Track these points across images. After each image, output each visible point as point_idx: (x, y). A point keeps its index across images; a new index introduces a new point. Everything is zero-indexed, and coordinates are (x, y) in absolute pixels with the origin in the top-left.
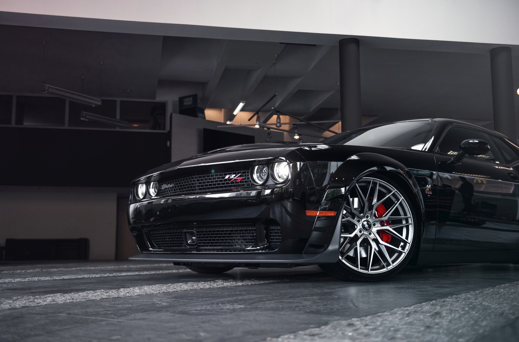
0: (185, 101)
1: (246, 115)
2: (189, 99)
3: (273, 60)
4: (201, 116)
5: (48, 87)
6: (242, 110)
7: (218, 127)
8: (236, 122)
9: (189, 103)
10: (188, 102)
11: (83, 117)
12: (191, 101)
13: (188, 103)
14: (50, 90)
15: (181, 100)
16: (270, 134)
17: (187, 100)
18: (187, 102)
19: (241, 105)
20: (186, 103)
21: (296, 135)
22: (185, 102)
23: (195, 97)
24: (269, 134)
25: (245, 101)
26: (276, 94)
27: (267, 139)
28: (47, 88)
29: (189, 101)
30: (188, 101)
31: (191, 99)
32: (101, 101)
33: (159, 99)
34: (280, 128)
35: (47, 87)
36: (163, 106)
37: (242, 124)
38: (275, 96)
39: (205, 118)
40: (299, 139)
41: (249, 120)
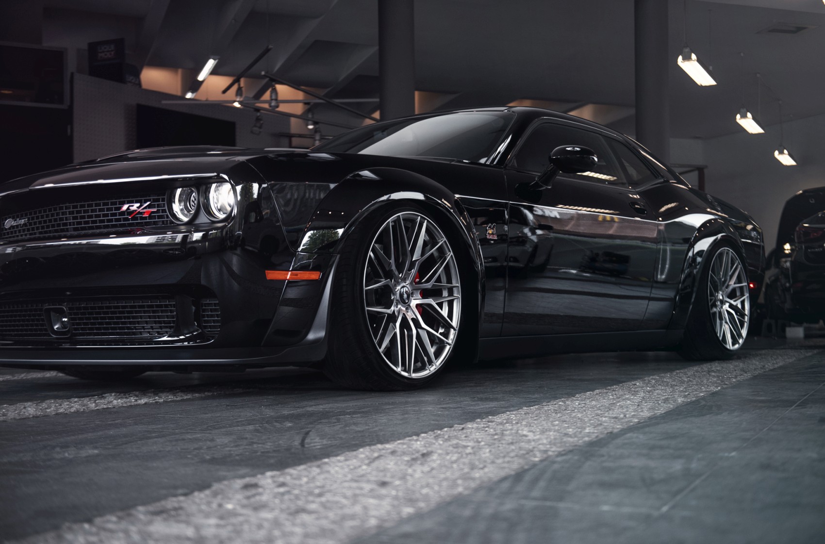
0: (99, 51)
1: (222, 82)
2: (108, 48)
6: (214, 72)
7: (164, 102)
8: (202, 95)
10: (107, 53)
12: (112, 51)
13: (106, 55)
15: (93, 48)
16: (260, 120)
17: (105, 48)
18: (103, 52)
19: (211, 64)
20: (103, 55)
21: (310, 122)
22: (101, 53)
23: (119, 44)
24: (258, 119)
25: (218, 57)
26: (270, 47)
27: (255, 129)
29: (108, 51)
30: (106, 50)
31: (112, 47)
33: (50, 43)
34: (277, 109)
36: (59, 56)
37: (211, 99)
38: (268, 50)
39: (139, 84)
40: (315, 131)
41: (224, 92)
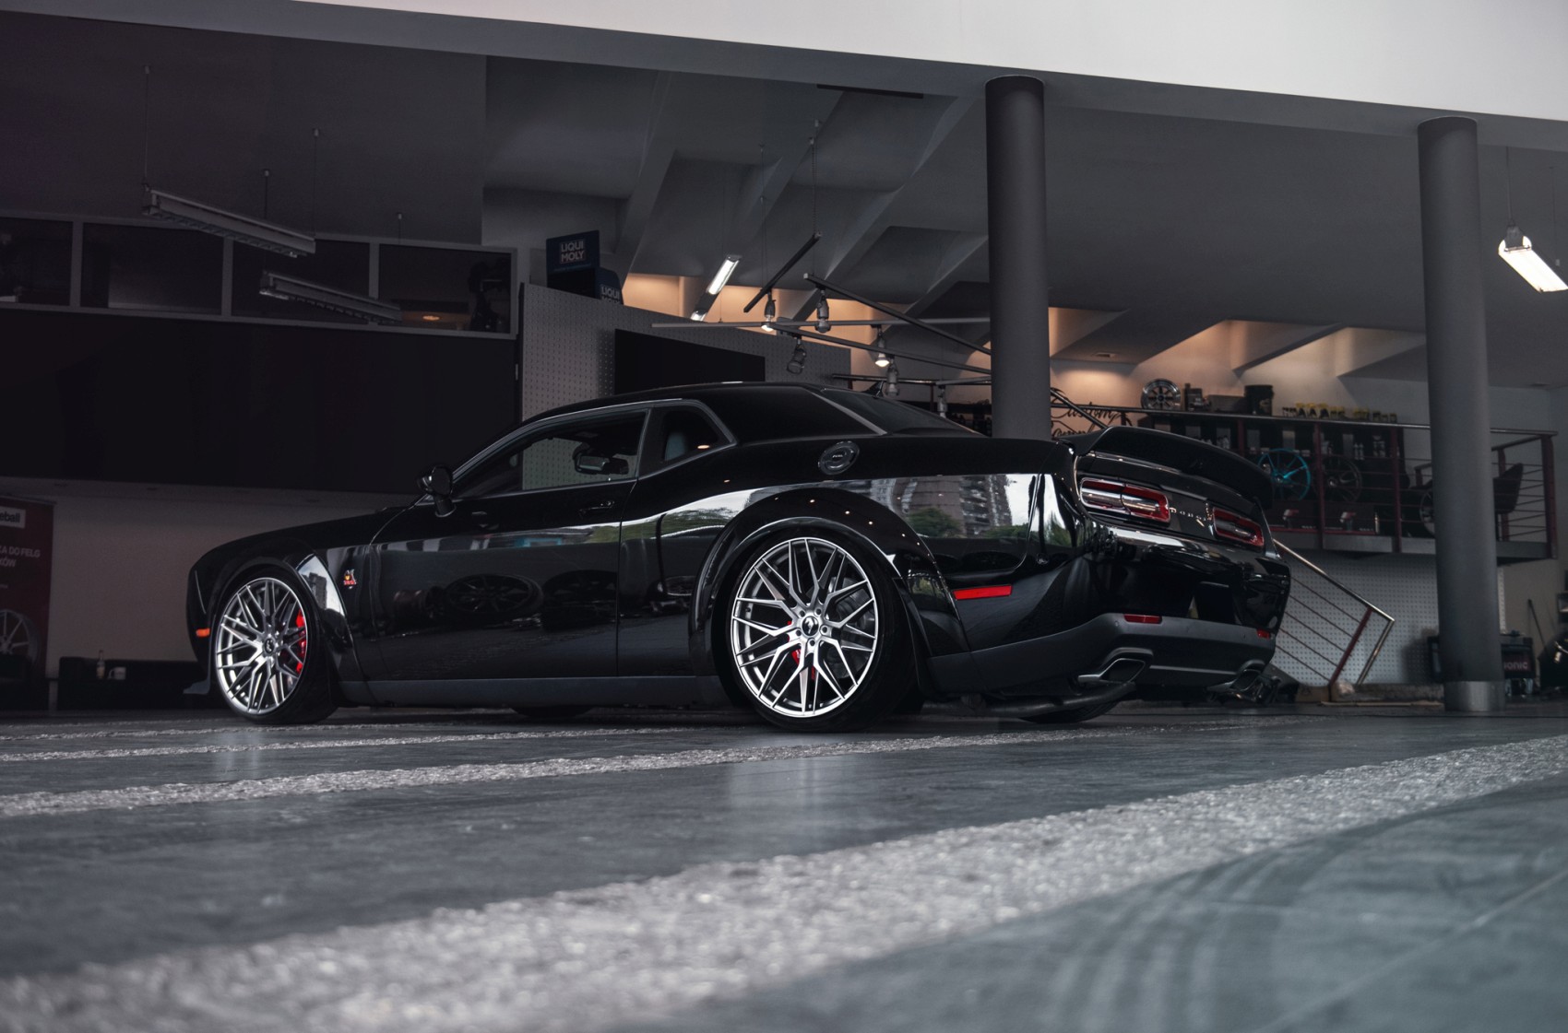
0: (563, 251)
1: (744, 295)
2: (575, 246)
3: (811, 138)
4: (610, 295)
5: (158, 197)
6: (733, 281)
7: (654, 325)
8: (711, 317)
9: (575, 255)
10: (573, 254)
11: (267, 288)
12: (581, 250)
13: (572, 257)
14: (164, 207)
15: (554, 246)
16: (803, 351)
17: (571, 246)
18: (569, 252)
19: (728, 267)
20: (567, 257)
21: (881, 355)
22: (565, 253)
23: (591, 239)
24: (798, 350)
25: (739, 257)
26: (818, 235)
27: (794, 364)
28: (154, 202)
29: (575, 251)
30: (572, 249)
31: (582, 244)
32: (314, 244)
33: (494, 239)
34: (827, 334)
35: (154, 198)
36: (502, 263)
37: (725, 320)
38: (813, 241)
39: (621, 300)
40: (889, 368)
41: (747, 309)
